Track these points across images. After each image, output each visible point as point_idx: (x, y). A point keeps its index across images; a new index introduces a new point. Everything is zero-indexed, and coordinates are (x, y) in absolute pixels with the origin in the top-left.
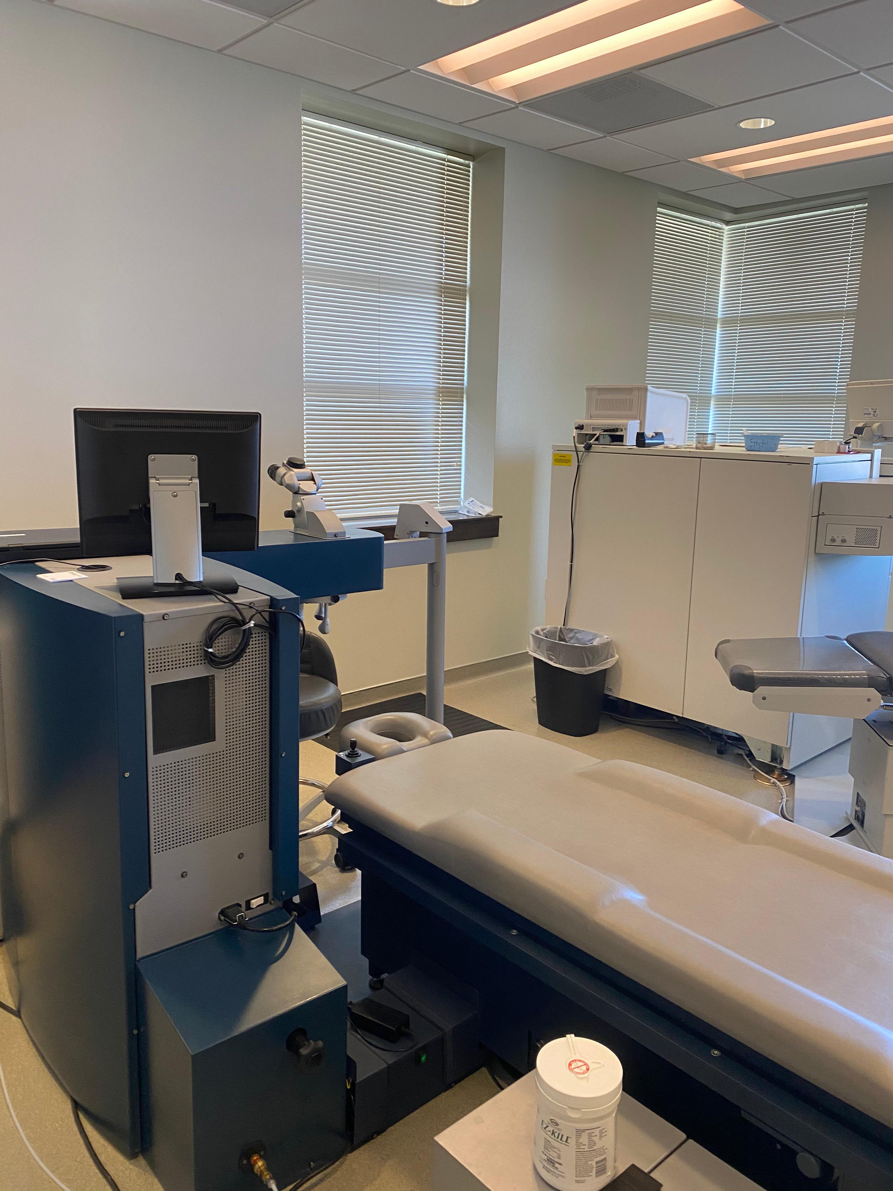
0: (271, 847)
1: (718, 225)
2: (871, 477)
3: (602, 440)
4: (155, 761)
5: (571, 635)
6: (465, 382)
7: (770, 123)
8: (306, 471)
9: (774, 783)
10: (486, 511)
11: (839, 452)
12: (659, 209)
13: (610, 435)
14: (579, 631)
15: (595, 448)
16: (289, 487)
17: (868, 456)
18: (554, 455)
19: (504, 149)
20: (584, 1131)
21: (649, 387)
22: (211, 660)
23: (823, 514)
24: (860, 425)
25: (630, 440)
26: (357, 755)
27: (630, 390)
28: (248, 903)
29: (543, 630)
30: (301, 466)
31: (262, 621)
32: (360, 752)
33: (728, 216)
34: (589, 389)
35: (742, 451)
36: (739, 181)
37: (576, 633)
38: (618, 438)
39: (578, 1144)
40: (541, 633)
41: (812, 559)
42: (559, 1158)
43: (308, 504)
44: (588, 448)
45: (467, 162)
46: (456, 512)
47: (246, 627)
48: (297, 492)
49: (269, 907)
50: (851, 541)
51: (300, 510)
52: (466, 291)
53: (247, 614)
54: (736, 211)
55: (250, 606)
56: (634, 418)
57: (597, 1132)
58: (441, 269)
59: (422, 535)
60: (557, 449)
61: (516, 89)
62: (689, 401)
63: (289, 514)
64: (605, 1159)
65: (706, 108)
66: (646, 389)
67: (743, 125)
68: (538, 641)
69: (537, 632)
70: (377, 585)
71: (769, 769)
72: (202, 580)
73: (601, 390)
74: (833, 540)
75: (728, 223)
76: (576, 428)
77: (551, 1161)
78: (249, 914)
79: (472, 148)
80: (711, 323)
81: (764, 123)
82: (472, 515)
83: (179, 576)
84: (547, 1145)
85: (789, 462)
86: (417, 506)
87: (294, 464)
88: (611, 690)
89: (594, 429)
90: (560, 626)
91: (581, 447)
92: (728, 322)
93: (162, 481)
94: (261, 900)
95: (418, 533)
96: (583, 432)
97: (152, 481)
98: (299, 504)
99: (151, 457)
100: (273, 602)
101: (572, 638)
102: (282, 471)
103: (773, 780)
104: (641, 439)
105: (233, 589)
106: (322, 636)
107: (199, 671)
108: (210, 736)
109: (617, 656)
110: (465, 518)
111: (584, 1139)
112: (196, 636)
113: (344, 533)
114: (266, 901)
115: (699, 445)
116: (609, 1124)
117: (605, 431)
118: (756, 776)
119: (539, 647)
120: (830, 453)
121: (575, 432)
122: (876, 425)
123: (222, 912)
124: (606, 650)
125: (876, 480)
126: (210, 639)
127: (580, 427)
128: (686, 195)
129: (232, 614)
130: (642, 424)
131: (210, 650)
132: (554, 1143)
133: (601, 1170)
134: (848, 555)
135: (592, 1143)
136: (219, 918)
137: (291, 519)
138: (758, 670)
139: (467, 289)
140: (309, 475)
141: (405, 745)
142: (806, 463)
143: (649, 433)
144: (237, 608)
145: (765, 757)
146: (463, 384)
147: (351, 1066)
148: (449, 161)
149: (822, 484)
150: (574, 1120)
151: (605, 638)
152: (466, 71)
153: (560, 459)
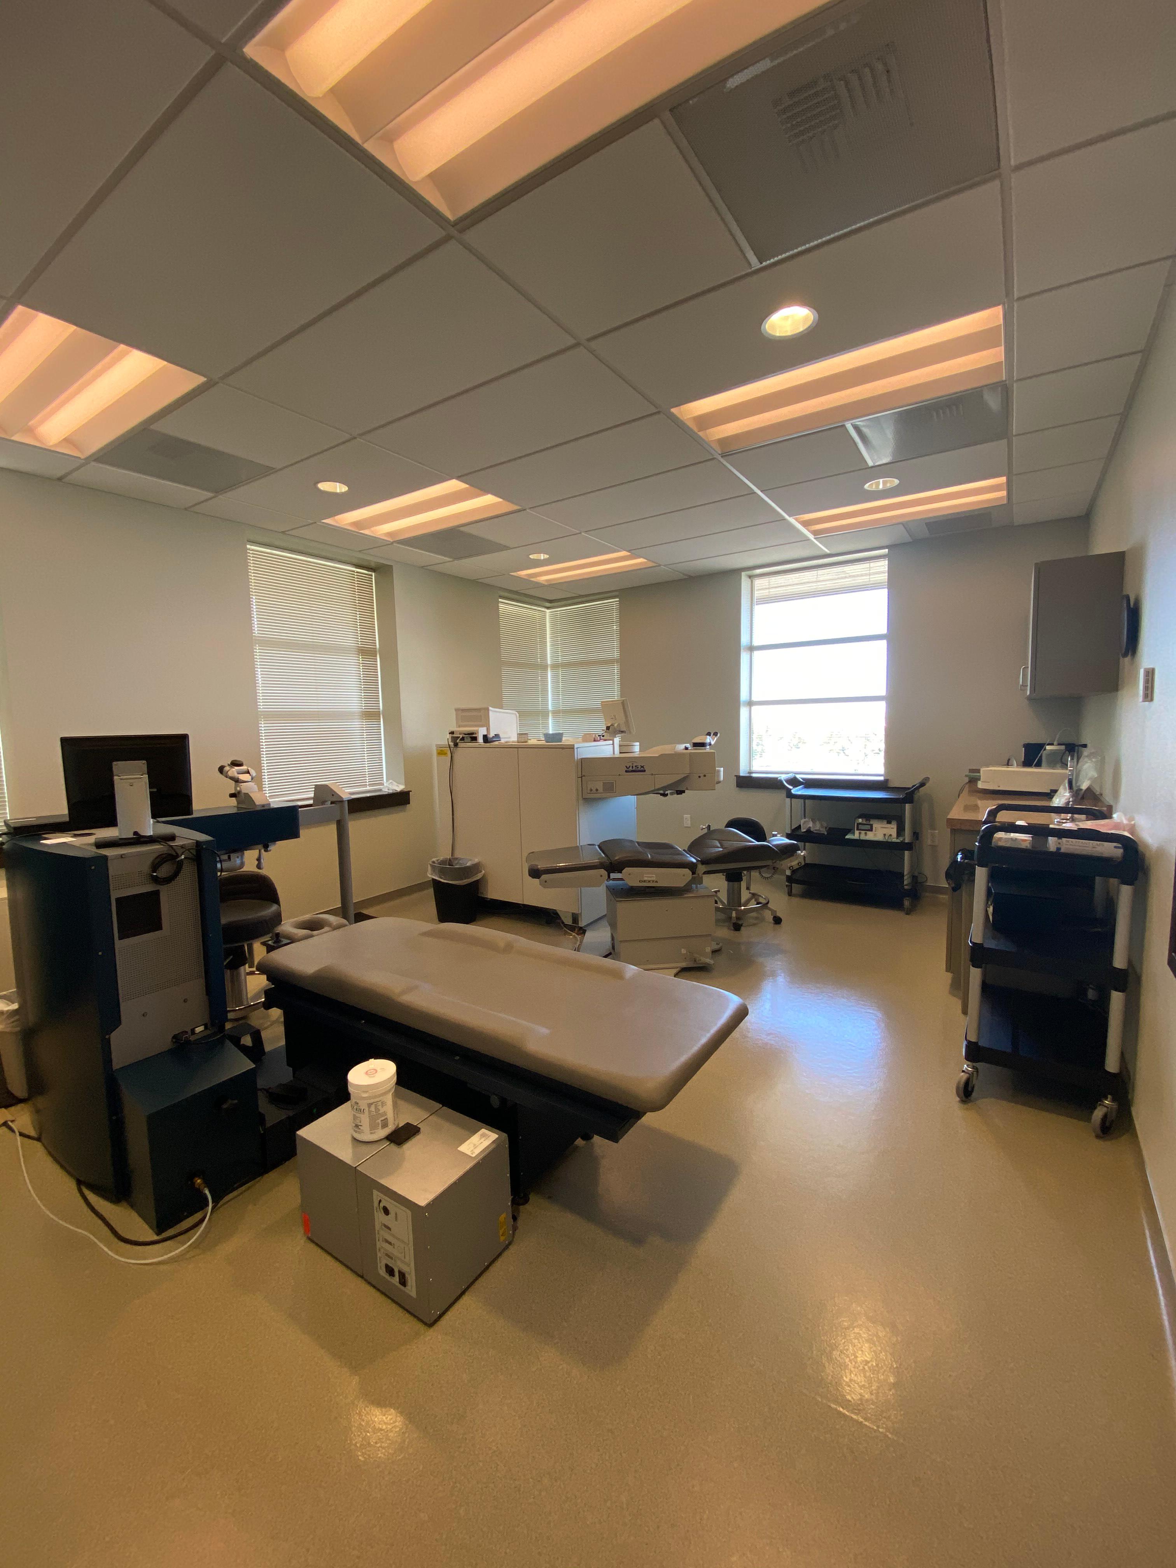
0: (207, 994)
1: (543, 609)
2: (614, 753)
3: (466, 740)
4: (119, 944)
5: (457, 862)
6: (381, 707)
7: (547, 556)
8: (244, 768)
9: (574, 936)
10: (399, 788)
11: (595, 741)
12: (500, 600)
13: (471, 737)
14: (461, 859)
15: (461, 745)
16: (232, 778)
17: (611, 742)
18: (437, 750)
19: (391, 566)
20: (372, 1104)
21: (490, 708)
22: (156, 880)
23: (584, 776)
24: (609, 725)
25: (480, 740)
26: (280, 941)
27: (479, 710)
28: (193, 1030)
29: (437, 860)
30: (241, 765)
31: (190, 856)
32: (283, 939)
33: (548, 605)
34: (457, 710)
35: (543, 743)
36: (544, 586)
37: (460, 860)
38: (474, 739)
39: (370, 1112)
40: (436, 862)
41: (581, 801)
42: (360, 1122)
43: (244, 788)
44: (456, 745)
45: (370, 573)
46: (380, 790)
47: (179, 859)
48: (237, 781)
49: (208, 1032)
50: (601, 790)
51: (239, 792)
52: (376, 651)
53: (179, 852)
54: (551, 601)
55: (182, 847)
56: (482, 726)
57: (380, 1103)
58: (358, 638)
59: (332, 803)
60: (438, 746)
61: (390, 534)
62: (518, 715)
63: (232, 795)
64: (387, 1118)
65: (506, 548)
66: (488, 709)
67: (531, 557)
68: (433, 867)
69: (434, 862)
70: (296, 835)
71: (572, 928)
72: (152, 834)
73: (463, 710)
74: (591, 790)
75: (548, 608)
76: (450, 733)
77: (357, 1126)
78: (192, 1038)
79: (373, 565)
80: (544, 667)
81: (542, 557)
82: (391, 791)
83: (136, 833)
84: (355, 1118)
85: (563, 748)
86: (326, 786)
87: (235, 764)
88: (482, 893)
89: (460, 734)
90: (449, 856)
91: (452, 744)
92: (555, 666)
93: (121, 777)
94: (201, 1028)
95: (330, 802)
96: (454, 735)
97: (116, 778)
98: (238, 789)
99: (115, 763)
100: (198, 843)
101: (457, 864)
102: (227, 768)
103: (574, 934)
104: (486, 739)
105: (172, 838)
106: (259, 871)
107: (149, 888)
108: (159, 927)
109: (483, 872)
110: (387, 793)
111: (373, 1108)
112: (146, 867)
113: (269, 804)
114: (206, 1028)
115: (520, 740)
116: (389, 1099)
117: (465, 734)
118: (566, 933)
119: (434, 871)
120: (591, 742)
121: (448, 736)
122: (616, 725)
123: (175, 1037)
124: (476, 868)
125: (617, 754)
126: (155, 867)
127: (452, 733)
128: (517, 593)
129: (170, 852)
130: (488, 730)
131: (155, 874)
132: (358, 1115)
133: (385, 1125)
134: (606, 798)
135: (377, 1109)
136: (172, 1040)
137: (234, 798)
138: (541, 865)
139: (377, 650)
140: (246, 770)
141: (315, 933)
142: (572, 747)
143: (492, 735)
144: (172, 848)
145: (568, 921)
146: (379, 709)
147: (262, 1118)
148: (357, 572)
149: (582, 759)
150: (365, 1098)
151: (476, 860)
152: (356, 524)
153: (441, 753)
